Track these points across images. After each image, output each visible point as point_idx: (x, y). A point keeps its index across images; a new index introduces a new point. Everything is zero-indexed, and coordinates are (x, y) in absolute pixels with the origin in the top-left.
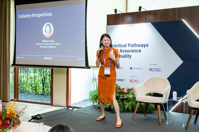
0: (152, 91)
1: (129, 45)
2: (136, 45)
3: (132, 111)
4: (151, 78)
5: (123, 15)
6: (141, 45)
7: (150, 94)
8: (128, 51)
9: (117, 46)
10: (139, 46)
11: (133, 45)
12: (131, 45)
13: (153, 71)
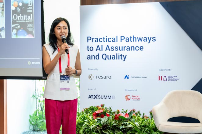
2: (135, 39)
4: (175, 93)
6: (143, 39)
8: (121, 49)
9: (101, 40)
10: (140, 40)
11: (130, 39)
12: (125, 38)
13: (164, 80)
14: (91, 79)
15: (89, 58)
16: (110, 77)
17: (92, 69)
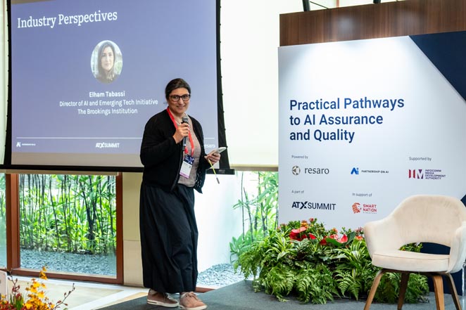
0: (419, 238)
1: (348, 101)
2: (368, 103)
3: (359, 297)
4: (415, 200)
5: (328, 14)
6: (382, 103)
7: (412, 247)
8: (345, 121)
9: (312, 106)
10: (377, 106)
11: (360, 103)
12: (352, 101)
13: (418, 178)
14: (297, 174)
15: (294, 137)
16: (327, 171)
17: (299, 157)
